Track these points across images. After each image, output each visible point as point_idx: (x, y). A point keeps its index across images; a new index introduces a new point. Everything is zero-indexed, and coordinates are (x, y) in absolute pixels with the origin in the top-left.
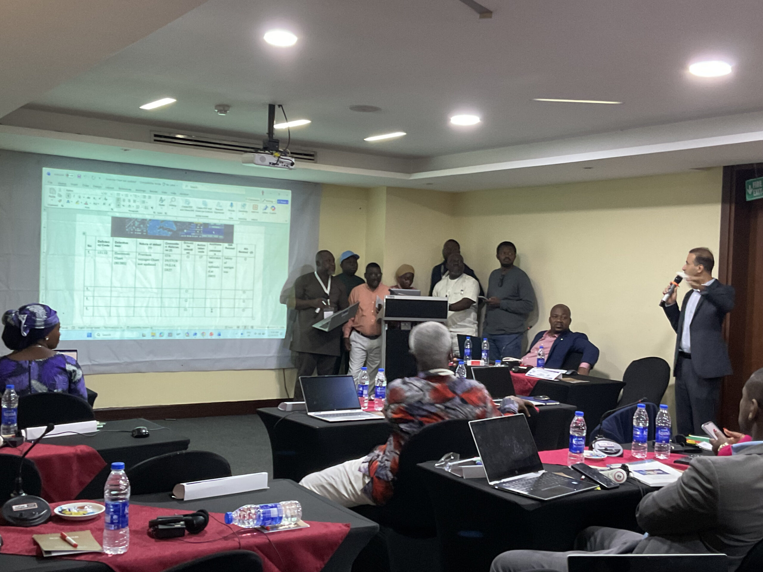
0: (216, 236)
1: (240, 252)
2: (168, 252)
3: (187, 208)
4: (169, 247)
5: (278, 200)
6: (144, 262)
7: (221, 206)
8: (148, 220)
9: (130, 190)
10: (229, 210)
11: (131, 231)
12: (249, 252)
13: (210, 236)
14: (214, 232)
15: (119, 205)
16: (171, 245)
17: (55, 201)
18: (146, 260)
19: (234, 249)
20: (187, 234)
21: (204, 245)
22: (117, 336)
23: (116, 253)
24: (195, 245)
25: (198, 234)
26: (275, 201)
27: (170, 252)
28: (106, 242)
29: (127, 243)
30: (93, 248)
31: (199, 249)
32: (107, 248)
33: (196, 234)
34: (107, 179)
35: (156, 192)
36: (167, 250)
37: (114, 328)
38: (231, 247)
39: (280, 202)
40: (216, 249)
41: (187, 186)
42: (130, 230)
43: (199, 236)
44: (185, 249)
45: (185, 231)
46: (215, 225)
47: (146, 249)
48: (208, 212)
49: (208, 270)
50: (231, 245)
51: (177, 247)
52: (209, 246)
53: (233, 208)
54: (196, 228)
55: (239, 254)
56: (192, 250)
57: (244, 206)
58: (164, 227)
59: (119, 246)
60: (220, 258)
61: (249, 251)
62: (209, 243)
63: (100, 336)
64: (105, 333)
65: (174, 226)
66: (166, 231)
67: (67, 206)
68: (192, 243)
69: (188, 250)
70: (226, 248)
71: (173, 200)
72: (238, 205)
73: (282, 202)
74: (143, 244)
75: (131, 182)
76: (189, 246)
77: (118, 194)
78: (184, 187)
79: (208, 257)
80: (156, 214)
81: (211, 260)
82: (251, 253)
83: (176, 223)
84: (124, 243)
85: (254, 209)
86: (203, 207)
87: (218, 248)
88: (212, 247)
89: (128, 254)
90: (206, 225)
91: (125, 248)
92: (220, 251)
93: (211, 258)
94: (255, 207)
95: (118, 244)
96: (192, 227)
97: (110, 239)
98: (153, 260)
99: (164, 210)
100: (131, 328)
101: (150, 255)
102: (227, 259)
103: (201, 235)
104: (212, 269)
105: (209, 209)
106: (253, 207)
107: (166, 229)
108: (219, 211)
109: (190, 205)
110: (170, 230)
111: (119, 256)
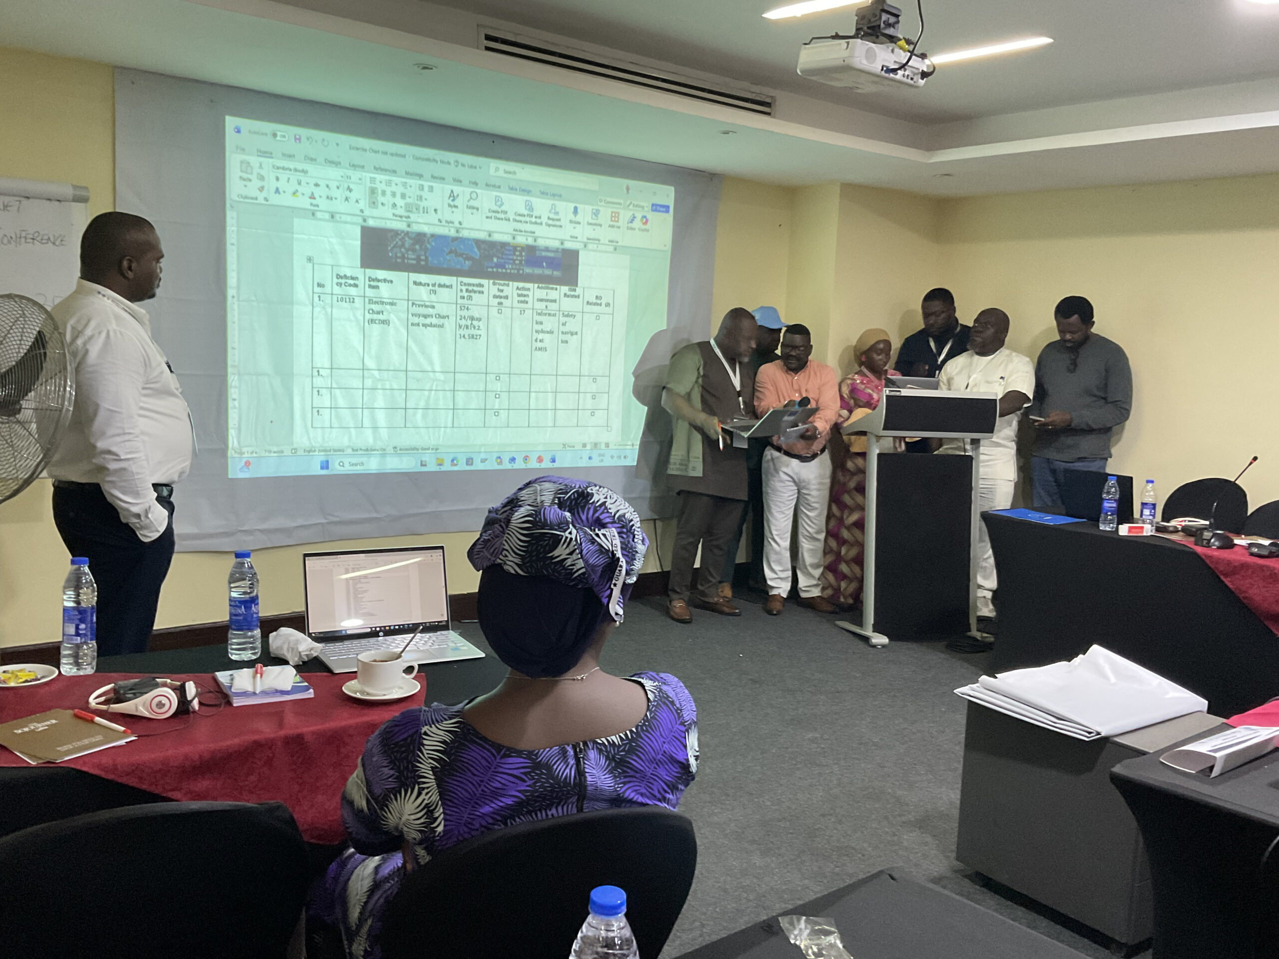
0: (548, 272)
1: (588, 303)
2: (465, 301)
3: (497, 214)
4: (467, 290)
5: (653, 205)
6: (422, 320)
7: (557, 213)
8: (428, 236)
9: (395, 172)
10: (571, 222)
11: (397, 257)
12: (603, 305)
13: (538, 271)
14: (544, 264)
15: (374, 203)
16: (470, 288)
17: (252, 189)
18: (425, 316)
19: (578, 297)
20: (498, 266)
21: (529, 289)
22: (373, 465)
23: (371, 302)
24: (511, 288)
25: (518, 267)
26: (647, 205)
27: (469, 302)
28: (352, 278)
29: (392, 282)
30: (328, 289)
31: (519, 295)
32: (353, 291)
33: (514, 267)
34: (351, 148)
35: (443, 179)
36: (463, 298)
37: (368, 451)
38: (572, 293)
39: (656, 208)
40: (549, 297)
41: (497, 169)
42: (396, 254)
43: (518, 270)
44: (495, 297)
45: (495, 260)
46: (547, 249)
47: (423, 294)
48: (536, 223)
49: (534, 338)
50: (575, 290)
51: (483, 293)
52: (535, 291)
53: (579, 218)
54: (514, 254)
55: (588, 308)
56: (506, 297)
57: (596, 213)
58: (458, 251)
59: (377, 287)
60: (554, 315)
61: (604, 302)
62: (536, 285)
63: (342, 466)
64: (354, 461)
65: (476, 250)
66: (461, 259)
67: (275, 200)
68: (508, 285)
69: (500, 297)
70: (565, 295)
71: (474, 196)
72: (586, 211)
73: (658, 208)
74: (420, 284)
75: (397, 155)
76: (502, 291)
77: (373, 180)
78: (492, 172)
79: (535, 311)
80: (444, 223)
81: (539, 318)
82: (608, 305)
83: (478, 242)
84: (385, 280)
85: (612, 221)
86: (526, 212)
87: (553, 294)
88: (541, 293)
89: (392, 304)
90: (531, 250)
91: (385, 291)
92: (555, 301)
93: (539, 314)
94: (615, 217)
95: (374, 283)
96: (508, 252)
97: (359, 272)
98: (440, 316)
99: (456, 217)
100: (400, 450)
101: (433, 307)
102: (568, 316)
103: (523, 270)
104: (540, 336)
105: (536, 217)
106: (612, 216)
107: (461, 255)
108: (554, 222)
109: (503, 208)
110: (468, 258)
111: (376, 307)
